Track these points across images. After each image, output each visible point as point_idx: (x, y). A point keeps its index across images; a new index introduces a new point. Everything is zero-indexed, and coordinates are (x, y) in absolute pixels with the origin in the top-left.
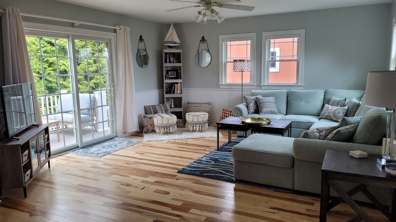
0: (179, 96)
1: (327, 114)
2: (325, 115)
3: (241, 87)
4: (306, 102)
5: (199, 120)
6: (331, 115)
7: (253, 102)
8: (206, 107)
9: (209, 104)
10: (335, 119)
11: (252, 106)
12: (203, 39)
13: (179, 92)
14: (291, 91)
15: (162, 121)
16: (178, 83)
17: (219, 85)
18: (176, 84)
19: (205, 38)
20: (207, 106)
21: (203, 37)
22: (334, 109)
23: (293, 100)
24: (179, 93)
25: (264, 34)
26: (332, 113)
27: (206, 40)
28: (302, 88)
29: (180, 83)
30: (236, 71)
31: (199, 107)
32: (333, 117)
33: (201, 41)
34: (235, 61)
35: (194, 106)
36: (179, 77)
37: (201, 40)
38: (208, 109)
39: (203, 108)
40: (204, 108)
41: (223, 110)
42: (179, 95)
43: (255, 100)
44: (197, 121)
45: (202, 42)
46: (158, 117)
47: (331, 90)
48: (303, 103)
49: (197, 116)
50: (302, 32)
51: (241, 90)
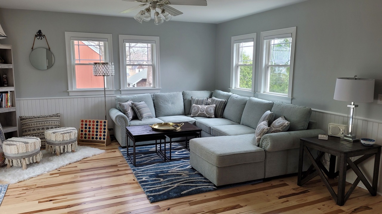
0: (12, 110)
1: (199, 112)
2: (198, 113)
3: (104, 93)
4: (173, 103)
5: (72, 138)
6: (205, 112)
7: (130, 108)
8: (55, 121)
9: (57, 115)
10: (208, 116)
11: (130, 112)
12: (40, 34)
13: (9, 104)
14: (155, 94)
15: (27, 148)
16: (7, 92)
17: (68, 92)
18: (4, 94)
19: (43, 33)
20: (56, 119)
21: (40, 32)
22: (205, 107)
23: (161, 103)
24: (9, 107)
25: (121, 37)
26: (205, 111)
27: (44, 35)
28: (159, 91)
29: (10, 91)
30: (96, 76)
31: (44, 121)
32: (207, 115)
33: (36, 36)
34: (96, 63)
35: (36, 121)
36: (6, 84)
37: (36, 34)
38: (57, 122)
39: (51, 122)
40: (53, 122)
41: (82, 121)
42: (10, 109)
43: (130, 106)
44: (69, 139)
45: (38, 37)
46: (18, 144)
47: (187, 92)
48: (170, 105)
49: (68, 133)
50: (157, 39)
51: (104, 96)
